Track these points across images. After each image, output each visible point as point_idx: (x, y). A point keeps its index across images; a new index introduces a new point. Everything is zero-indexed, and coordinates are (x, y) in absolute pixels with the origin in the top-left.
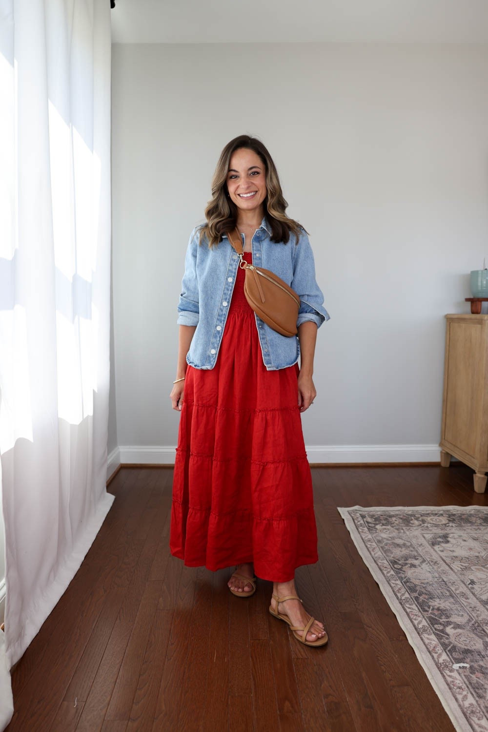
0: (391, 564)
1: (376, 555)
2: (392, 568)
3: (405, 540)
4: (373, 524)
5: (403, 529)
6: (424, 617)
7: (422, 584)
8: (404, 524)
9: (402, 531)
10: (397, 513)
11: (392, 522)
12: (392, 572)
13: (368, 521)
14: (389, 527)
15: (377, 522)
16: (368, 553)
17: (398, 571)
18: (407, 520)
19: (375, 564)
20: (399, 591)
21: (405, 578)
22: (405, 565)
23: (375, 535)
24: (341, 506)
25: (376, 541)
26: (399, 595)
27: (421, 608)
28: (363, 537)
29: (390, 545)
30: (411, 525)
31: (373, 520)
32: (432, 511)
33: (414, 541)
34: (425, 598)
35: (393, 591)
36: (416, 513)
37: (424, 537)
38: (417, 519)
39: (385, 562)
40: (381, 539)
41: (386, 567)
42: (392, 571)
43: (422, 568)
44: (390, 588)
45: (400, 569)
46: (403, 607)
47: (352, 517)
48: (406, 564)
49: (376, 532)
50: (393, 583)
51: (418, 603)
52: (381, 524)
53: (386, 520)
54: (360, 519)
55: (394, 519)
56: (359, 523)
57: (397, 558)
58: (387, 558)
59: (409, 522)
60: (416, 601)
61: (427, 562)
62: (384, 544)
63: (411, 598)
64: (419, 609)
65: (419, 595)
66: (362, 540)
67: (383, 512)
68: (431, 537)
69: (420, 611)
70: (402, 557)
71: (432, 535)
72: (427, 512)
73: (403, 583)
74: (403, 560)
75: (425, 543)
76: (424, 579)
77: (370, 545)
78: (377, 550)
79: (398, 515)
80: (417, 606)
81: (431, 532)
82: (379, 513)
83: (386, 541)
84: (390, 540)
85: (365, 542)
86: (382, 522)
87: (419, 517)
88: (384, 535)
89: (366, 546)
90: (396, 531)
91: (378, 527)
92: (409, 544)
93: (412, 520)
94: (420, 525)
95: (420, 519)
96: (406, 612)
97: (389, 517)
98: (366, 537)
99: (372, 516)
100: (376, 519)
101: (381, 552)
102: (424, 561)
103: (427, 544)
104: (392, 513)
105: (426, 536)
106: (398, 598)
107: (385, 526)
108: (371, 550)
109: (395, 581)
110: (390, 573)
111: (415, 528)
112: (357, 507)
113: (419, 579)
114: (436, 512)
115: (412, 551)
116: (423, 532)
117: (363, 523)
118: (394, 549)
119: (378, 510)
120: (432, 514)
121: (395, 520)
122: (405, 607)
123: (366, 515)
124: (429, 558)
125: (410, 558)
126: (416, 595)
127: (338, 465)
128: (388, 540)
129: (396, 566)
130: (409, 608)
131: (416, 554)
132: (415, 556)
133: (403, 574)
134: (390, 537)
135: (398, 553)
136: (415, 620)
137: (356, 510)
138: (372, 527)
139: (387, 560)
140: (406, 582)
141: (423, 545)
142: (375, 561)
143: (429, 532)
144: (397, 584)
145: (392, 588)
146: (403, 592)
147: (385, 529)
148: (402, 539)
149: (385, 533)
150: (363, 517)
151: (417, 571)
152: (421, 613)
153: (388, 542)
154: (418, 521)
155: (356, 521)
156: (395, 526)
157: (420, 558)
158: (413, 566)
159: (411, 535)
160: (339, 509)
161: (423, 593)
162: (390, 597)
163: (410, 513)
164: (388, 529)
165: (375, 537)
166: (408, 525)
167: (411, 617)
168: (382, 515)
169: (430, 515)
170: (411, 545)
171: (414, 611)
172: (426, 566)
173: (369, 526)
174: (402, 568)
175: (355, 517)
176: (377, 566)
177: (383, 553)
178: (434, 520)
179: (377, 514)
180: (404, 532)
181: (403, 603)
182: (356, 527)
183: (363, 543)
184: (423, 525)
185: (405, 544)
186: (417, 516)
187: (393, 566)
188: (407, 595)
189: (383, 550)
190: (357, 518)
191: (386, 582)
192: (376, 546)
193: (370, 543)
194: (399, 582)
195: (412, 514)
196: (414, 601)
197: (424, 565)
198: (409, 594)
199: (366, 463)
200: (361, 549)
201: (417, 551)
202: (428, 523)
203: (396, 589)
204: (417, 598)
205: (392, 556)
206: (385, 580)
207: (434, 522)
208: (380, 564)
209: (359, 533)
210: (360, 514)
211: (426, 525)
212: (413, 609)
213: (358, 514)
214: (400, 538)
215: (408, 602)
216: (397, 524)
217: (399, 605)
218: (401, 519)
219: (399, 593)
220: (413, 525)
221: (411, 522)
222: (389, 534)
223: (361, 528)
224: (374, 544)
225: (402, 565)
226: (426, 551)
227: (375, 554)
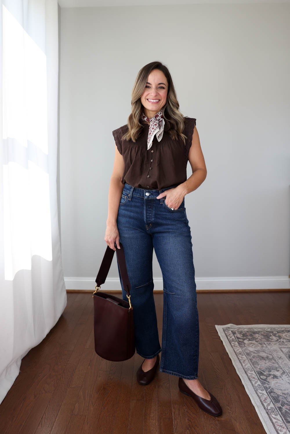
0: (257, 375)
1: (246, 367)
2: (258, 378)
3: (267, 353)
4: (242, 339)
5: (265, 344)
6: (288, 429)
7: (284, 395)
8: (265, 339)
9: (264, 345)
10: (259, 330)
11: (256, 338)
12: (259, 383)
13: (238, 337)
14: (254, 342)
15: (245, 338)
16: (241, 365)
17: (264, 381)
18: (267, 336)
19: (246, 375)
20: (265, 401)
21: (269, 388)
22: (269, 377)
23: (244, 348)
24: (218, 325)
25: (245, 354)
26: (265, 404)
27: (285, 419)
28: (236, 350)
29: (257, 357)
30: (270, 340)
31: (242, 336)
32: (286, 328)
33: (275, 355)
34: (287, 409)
35: (261, 401)
36: (274, 330)
37: (282, 351)
38: (275, 335)
39: (253, 372)
40: (249, 352)
41: (254, 378)
42: (259, 381)
43: (282, 379)
44: (259, 399)
45: (265, 380)
46: (270, 417)
47: (226, 334)
48: (270, 375)
49: (245, 346)
50: (260, 393)
51: (282, 413)
52: (248, 340)
53: (251, 336)
54: (232, 335)
55: (257, 335)
56: (231, 339)
57: (262, 369)
58: (255, 369)
59: (269, 337)
60: (280, 411)
61: (285, 374)
62: (251, 357)
63: (276, 408)
64: (282, 420)
65: (282, 406)
66: (234, 353)
67: (249, 329)
68: (287, 351)
69: (284, 422)
70: (266, 369)
71: (288, 349)
72: (282, 330)
73: (268, 393)
74: (267, 371)
75: (283, 356)
76: (285, 390)
77: (241, 357)
78: (247, 361)
79: (260, 332)
80: (281, 416)
81: (287, 347)
82: (246, 330)
83: (253, 354)
84: (256, 353)
85: (237, 355)
86: (248, 337)
87: (276, 334)
88: (251, 349)
89: (239, 359)
90: (260, 345)
91: (246, 341)
92: (271, 357)
93: (271, 336)
94: (278, 340)
95: (277, 335)
96: (273, 423)
97: (254, 334)
98: (238, 350)
99: (241, 333)
100: (244, 335)
101: (250, 364)
102: (284, 373)
103: (286, 357)
104: (256, 330)
105: (283, 350)
106: (265, 408)
107: (251, 341)
108: (242, 362)
109: (262, 390)
110: (257, 384)
111: (274, 343)
112: (229, 325)
113: (281, 390)
114: (289, 329)
115: (274, 363)
116: (281, 347)
117: (234, 338)
118: (260, 361)
119: (245, 328)
120: (286, 331)
121: (259, 336)
122: (271, 417)
123: (237, 332)
124: (288, 370)
125: (273, 369)
126: (280, 406)
127: (217, 291)
128: (254, 353)
129: (261, 377)
130: (275, 418)
131: (277, 366)
132: (276, 368)
133: (268, 384)
134: (256, 351)
135: (263, 365)
136: (281, 431)
137: (229, 328)
138: (241, 342)
139: (255, 372)
140: (270, 392)
141: (282, 358)
142: (245, 372)
143: (285, 347)
144: (263, 394)
145: (259, 398)
146: (269, 402)
147: (251, 343)
148: (265, 353)
149: (251, 347)
150: (234, 333)
151: (278, 381)
152: (285, 424)
153: (256, 355)
154: (275, 336)
155: (229, 337)
156: (259, 341)
157: (280, 369)
158: (275, 377)
159: (272, 349)
160: (216, 326)
161: (285, 404)
162: (258, 406)
163: (269, 330)
164: (254, 344)
165: (244, 350)
166: (268, 340)
167: (277, 428)
168: (248, 332)
169: (284, 332)
170: (273, 358)
171: (279, 422)
172: (286, 377)
173: (239, 341)
174: (266, 379)
175: (228, 334)
176: (247, 376)
177: (252, 365)
178: (288, 336)
179: (244, 331)
180: (266, 347)
181: (269, 413)
182: (229, 342)
183: (236, 356)
184: (279, 340)
185: (268, 357)
186: (274, 332)
187: (260, 377)
188: (272, 405)
189: (251, 361)
190: (230, 334)
191: (255, 392)
192: (246, 358)
193: (240, 356)
194: (264, 392)
195: (271, 331)
196: (277, 411)
197: (284, 376)
198: (274, 404)
199: (237, 290)
200: (234, 361)
201: (278, 363)
202: (283, 339)
203: (263, 400)
204: (280, 409)
205: (259, 367)
206: (254, 390)
207: (288, 338)
208: (249, 375)
209: (232, 347)
210: (232, 331)
211: (282, 340)
212: (278, 420)
213: (230, 331)
214: (264, 351)
215: (273, 412)
216: (260, 339)
217: (266, 415)
218: (263, 335)
219: (265, 402)
220: (272, 340)
221: (271, 337)
222: (255, 348)
223: (233, 343)
224: (244, 356)
225: (267, 377)
226: (285, 364)
227: (245, 365)
